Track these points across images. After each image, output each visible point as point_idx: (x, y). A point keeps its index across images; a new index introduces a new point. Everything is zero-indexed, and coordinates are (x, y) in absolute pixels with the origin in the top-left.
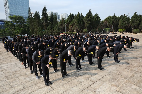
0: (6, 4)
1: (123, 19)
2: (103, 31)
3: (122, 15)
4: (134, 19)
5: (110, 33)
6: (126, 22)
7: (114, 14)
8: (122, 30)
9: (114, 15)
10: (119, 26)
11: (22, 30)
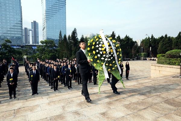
0: (44, 28)
1: (163, 41)
2: (137, 56)
3: (162, 36)
4: (177, 41)
5: (146, 59)
6: (167, 45)
7: (152, 35)
8: (162, 55)
9: (152, 37)
10: (158, 50)
11: (51, 55)
